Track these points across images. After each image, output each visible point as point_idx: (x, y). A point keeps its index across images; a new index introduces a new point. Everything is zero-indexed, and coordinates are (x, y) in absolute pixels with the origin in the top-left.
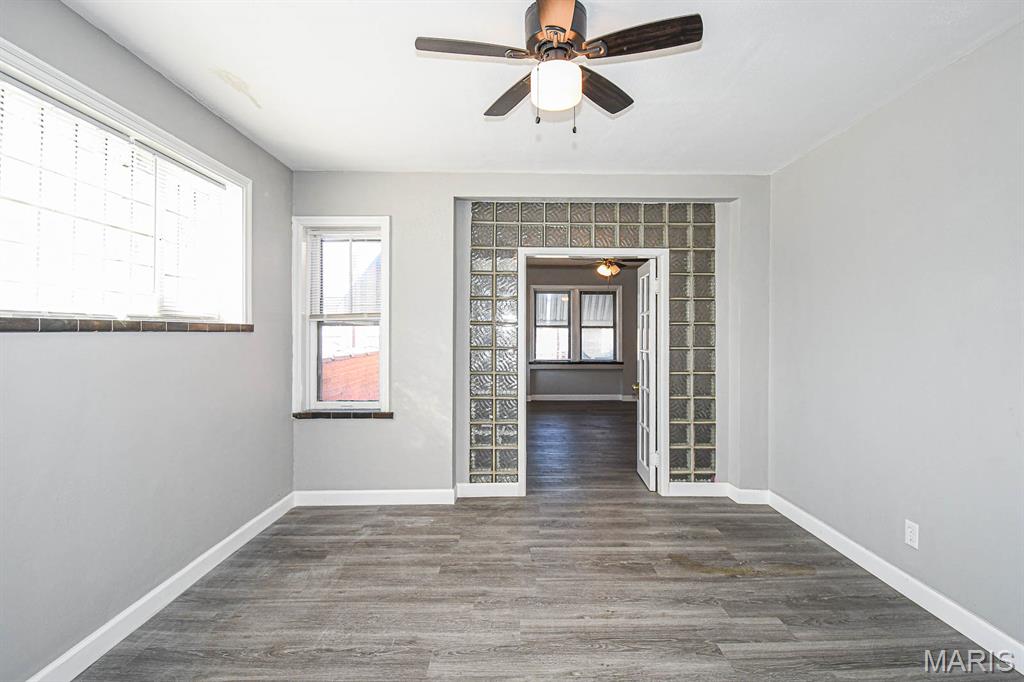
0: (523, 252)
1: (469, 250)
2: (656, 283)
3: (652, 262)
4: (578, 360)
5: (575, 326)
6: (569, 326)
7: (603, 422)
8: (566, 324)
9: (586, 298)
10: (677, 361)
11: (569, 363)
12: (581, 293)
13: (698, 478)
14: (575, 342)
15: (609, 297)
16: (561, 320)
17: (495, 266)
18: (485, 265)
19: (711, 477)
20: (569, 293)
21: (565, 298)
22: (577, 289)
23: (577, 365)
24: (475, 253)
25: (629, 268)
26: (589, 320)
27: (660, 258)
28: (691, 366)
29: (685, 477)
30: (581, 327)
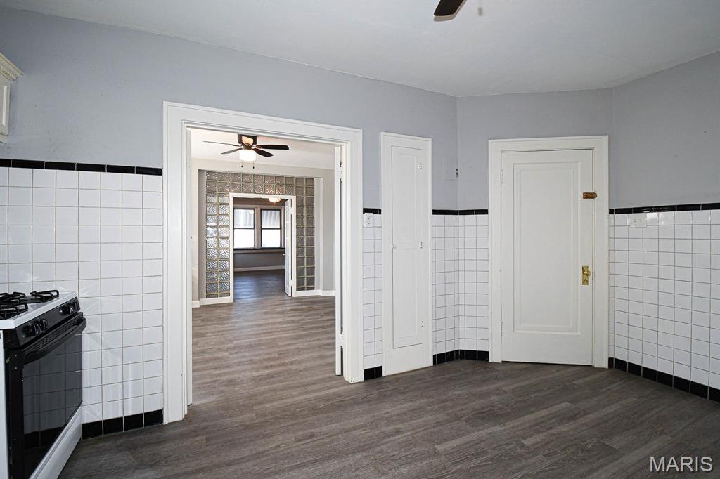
0: (232, 195)
1: (205, 193)
2: (291, 210)
3: (289, 201)
4: (259, 247)
5: (258, 229)
6: (254, 228)
7: (274, 278)
8: (253, 227)
9: (264, 212)
10: (299, 243)
11: (254, 249)
12: (261, 210)
13: (308, 289)
14: (258, 237)
15: (278, 212)
16: (250, 225)
17: (218, 200)
18: (214, 200)
19: (313, 288)
20: (254, 209)
21: (252, 212)
22: (259, 207)
23: (259, 251)
24: (208, 194)
25: (283, 202)
26: (266, 225)
27: (292, 201)
28: (305, 244)
29: (303, 289)
30: (262, 229)
